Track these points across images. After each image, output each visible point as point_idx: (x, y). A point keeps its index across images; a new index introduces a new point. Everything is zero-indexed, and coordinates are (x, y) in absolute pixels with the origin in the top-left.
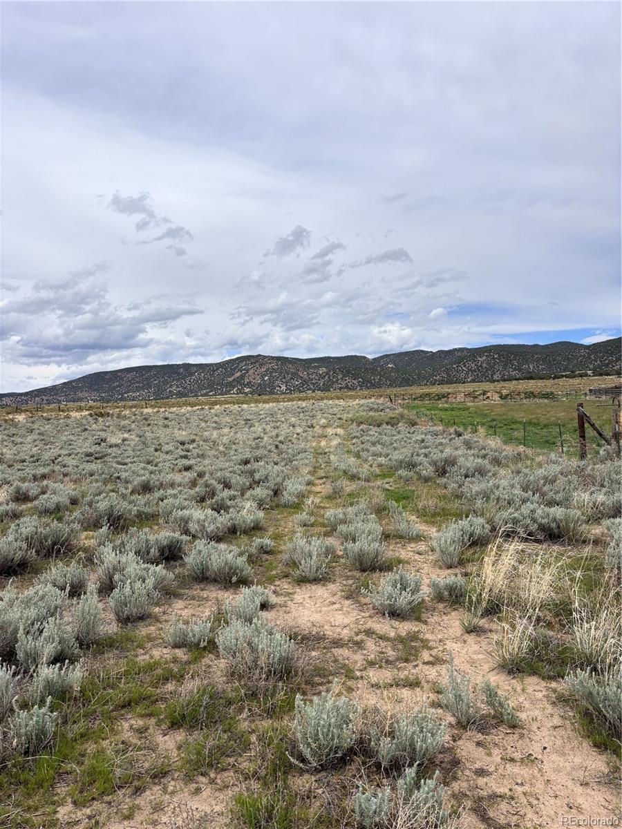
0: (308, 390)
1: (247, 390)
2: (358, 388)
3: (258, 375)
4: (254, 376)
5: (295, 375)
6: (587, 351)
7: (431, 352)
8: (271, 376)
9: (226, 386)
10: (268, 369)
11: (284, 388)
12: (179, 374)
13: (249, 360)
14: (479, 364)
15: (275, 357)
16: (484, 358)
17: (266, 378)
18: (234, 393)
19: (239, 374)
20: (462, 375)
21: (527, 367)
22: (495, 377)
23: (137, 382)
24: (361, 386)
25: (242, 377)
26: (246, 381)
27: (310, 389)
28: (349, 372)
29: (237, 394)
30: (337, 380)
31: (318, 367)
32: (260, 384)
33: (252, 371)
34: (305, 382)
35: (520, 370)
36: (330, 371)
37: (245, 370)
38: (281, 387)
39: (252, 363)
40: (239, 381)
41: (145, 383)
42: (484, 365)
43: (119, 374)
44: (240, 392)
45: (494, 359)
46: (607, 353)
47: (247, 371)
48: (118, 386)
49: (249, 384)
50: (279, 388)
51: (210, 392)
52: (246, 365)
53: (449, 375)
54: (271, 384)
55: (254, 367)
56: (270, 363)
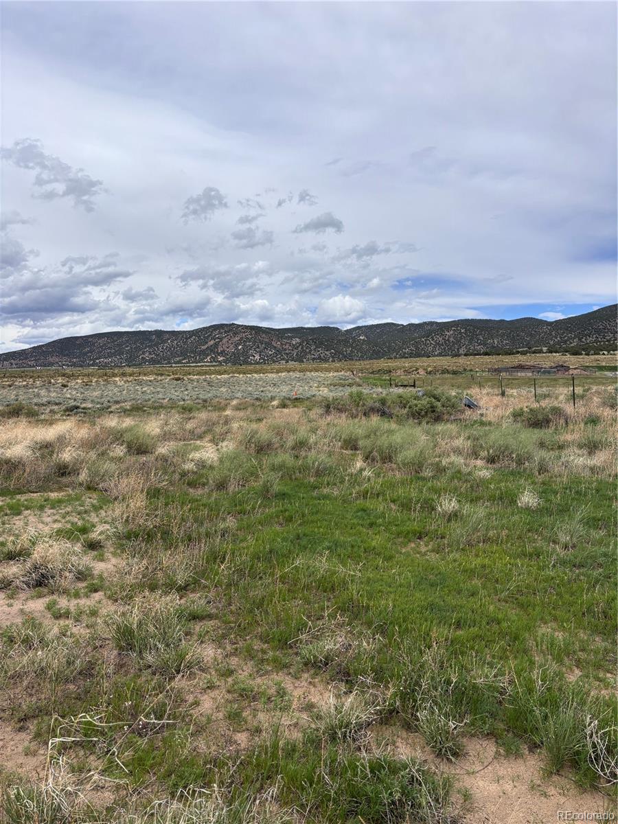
0: (282, 360)
1: (221, 359)
2: (331, 359)
3: (232, 343)
4: (228, 345)
5: (269, 345)
6: (549, 327)
7: (402, 325)
8: (244, 345)
9: (200, 355)
10: (242, 338)
11: (257, 357)
12: (151, 341)
13: (223, 329)
14: (447, 338)
15: (249, 326)
16: (452, 332)
17: (240, 347)
18: (207, 362)
19: (212, 342)
20: (430, 349)
21: (492, 341)
22: (461, 351)
23: (109, 348)
24: (333, 357)
25: (216, 345)
26: (220, 349)
27: (283, 359)
28: (322, 343)
29: (211, 362)
30: (311, 350)
31: (290, 338)
32: (234, 353)
33: (225, 340)
34: (278, 351)
35: (485, 344)
36: (303, 342)
37: (218, 338)
38: (254, 357)
39: (225, 332)
40: (212, 349)
41: (117, 349)
42: (451, 339)
43: (90, 340)
44: (214, 360)
45: (461, 333)
46: (567, 330)
47: (221, 339)
48: (89, 352)
49: (222, 353)
50: (253, 358)
51: (184, 359)
52: (220, 333)
53: (417, 348)
54: (245, 353)
55: (228, 335)
56: (244, 332)
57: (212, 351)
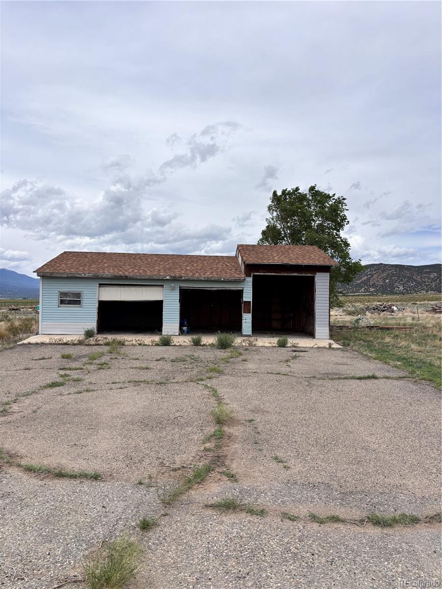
0: (422, 290)
1: (372, 290)
3: (381, 278)
4: (377, 279)
5: (410, 279)
8: (390, 279)
9: (356, 287)
10: (388, 274)
11: (401, 288)
13: (373, 267)
15: (395, 265)
17: (387, 281)
18: (362, 292)
19: (365, 278)
25: (368, 280)
26: (371, 283)
27: (424, 290)
29: (365, 292)
31: (429, 273)
32: (382, 285)
33: (376, 276)
34: (419, 283)
37: (370, 274)
38: (399, 288)
39: (375, 270)
40: (365, 283)
44: (367, 290)
47: (372, 276)
49: (373, 285)
50: (398, 289)
51: (344, 291)
52: (371, 271)
54: (391, 285)
55: (377, 272)
56: (390, 270)
57: (365, 284)
